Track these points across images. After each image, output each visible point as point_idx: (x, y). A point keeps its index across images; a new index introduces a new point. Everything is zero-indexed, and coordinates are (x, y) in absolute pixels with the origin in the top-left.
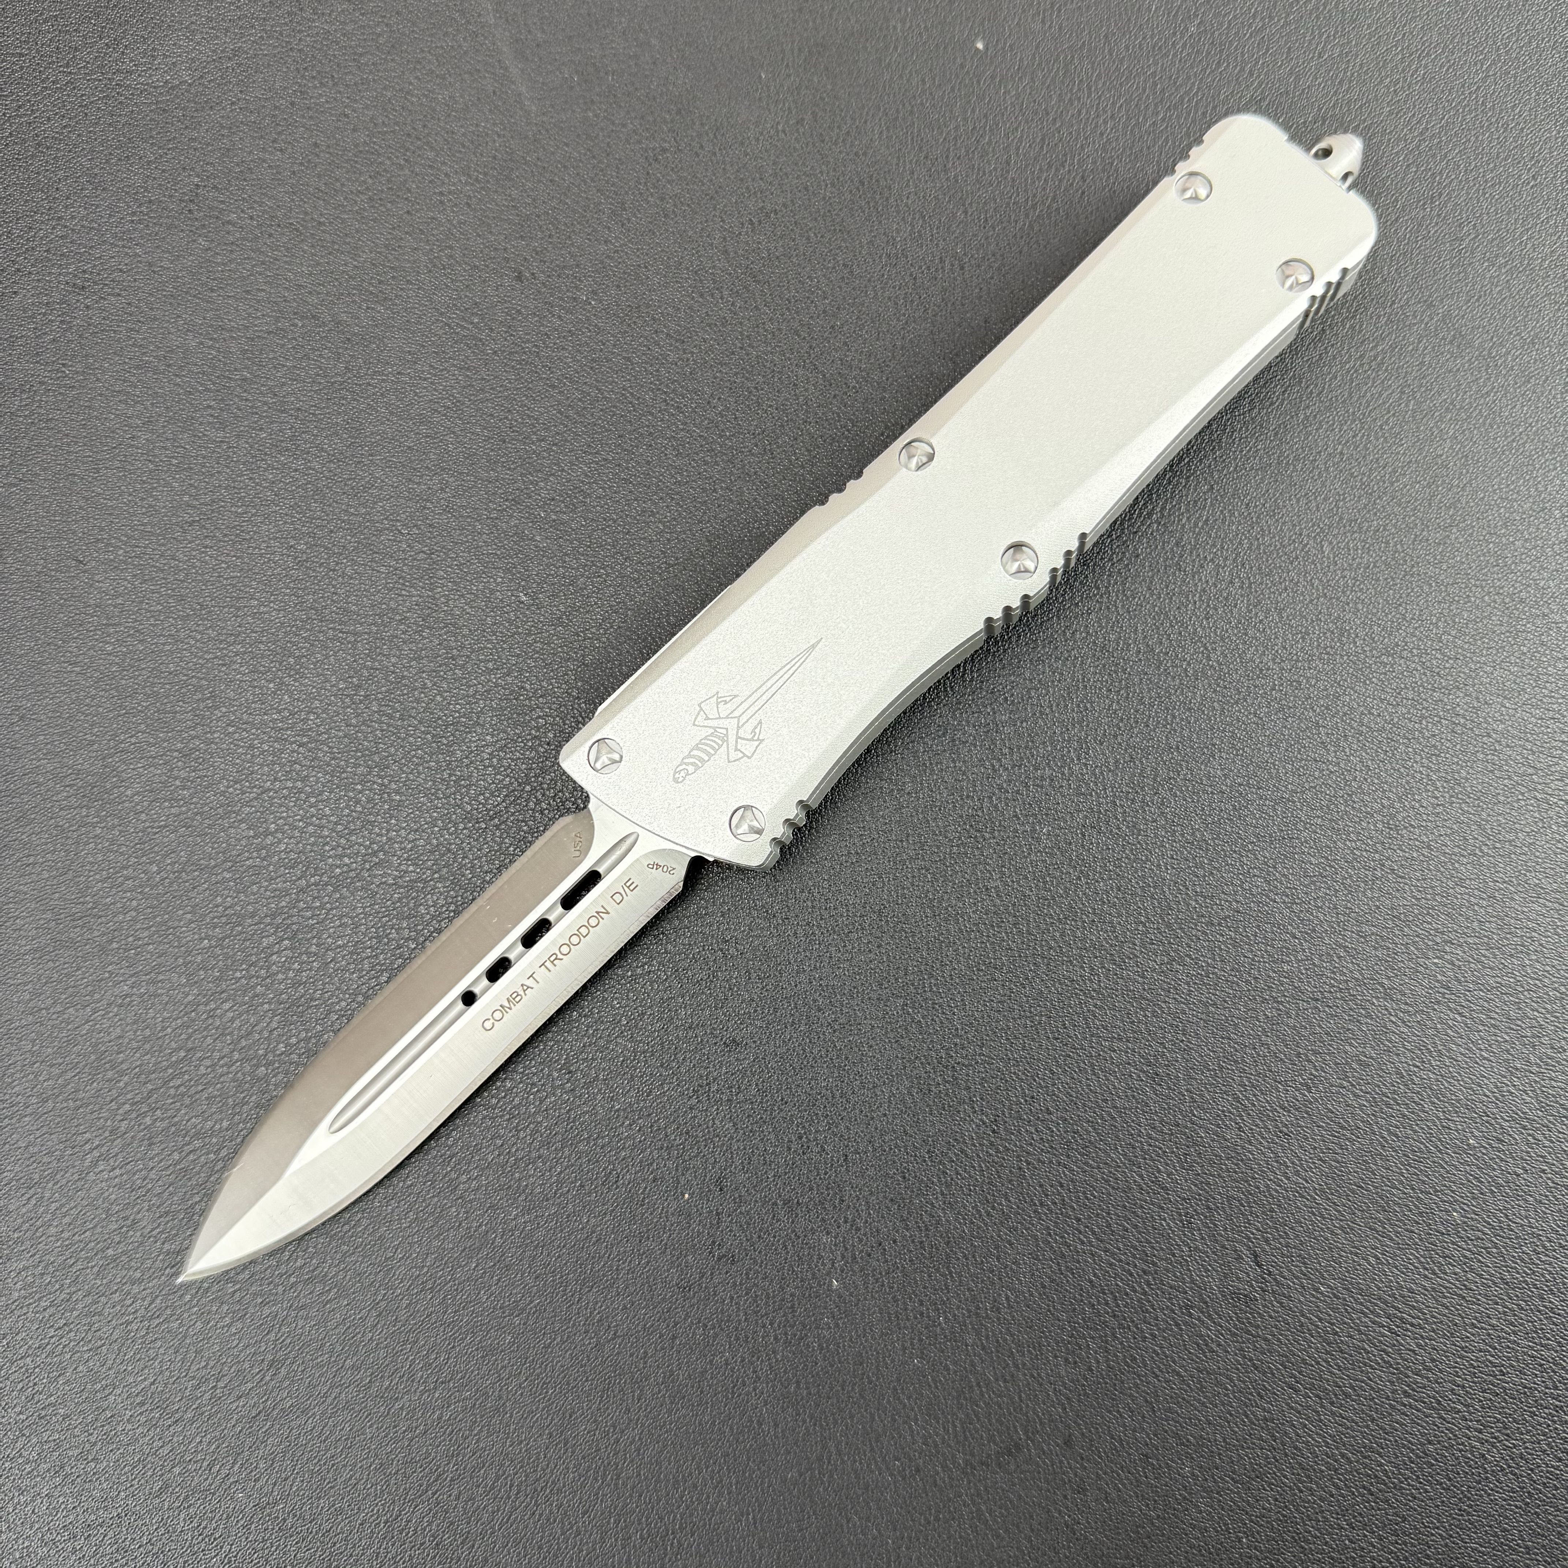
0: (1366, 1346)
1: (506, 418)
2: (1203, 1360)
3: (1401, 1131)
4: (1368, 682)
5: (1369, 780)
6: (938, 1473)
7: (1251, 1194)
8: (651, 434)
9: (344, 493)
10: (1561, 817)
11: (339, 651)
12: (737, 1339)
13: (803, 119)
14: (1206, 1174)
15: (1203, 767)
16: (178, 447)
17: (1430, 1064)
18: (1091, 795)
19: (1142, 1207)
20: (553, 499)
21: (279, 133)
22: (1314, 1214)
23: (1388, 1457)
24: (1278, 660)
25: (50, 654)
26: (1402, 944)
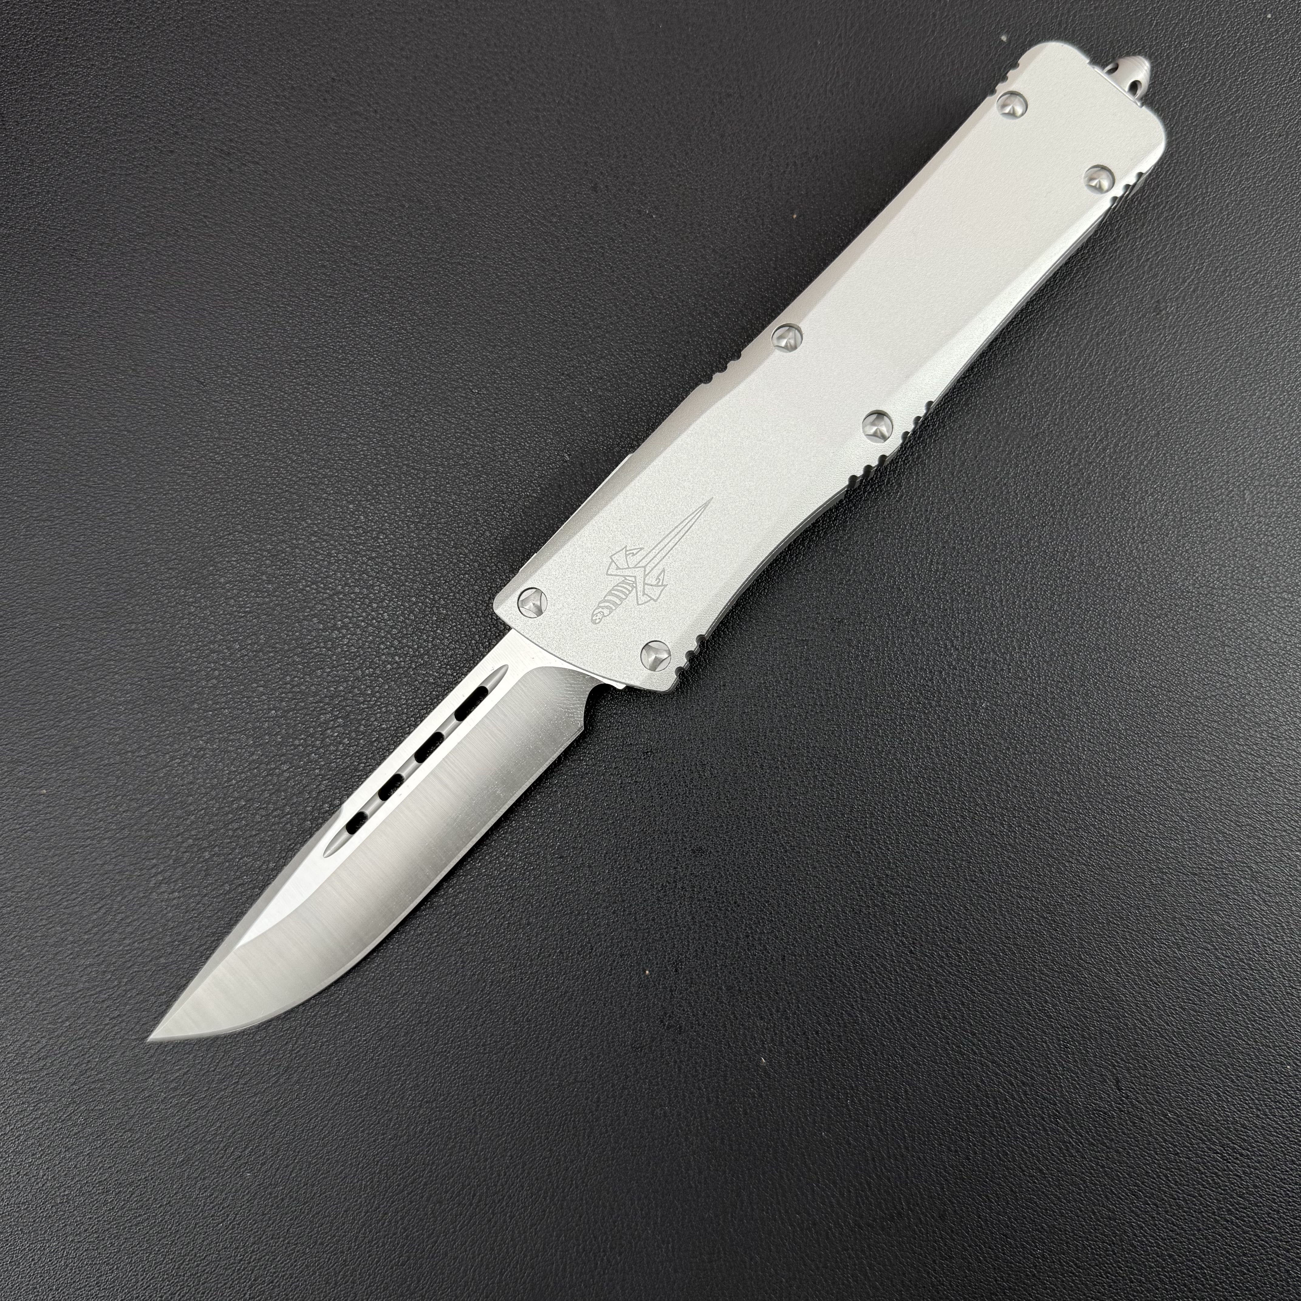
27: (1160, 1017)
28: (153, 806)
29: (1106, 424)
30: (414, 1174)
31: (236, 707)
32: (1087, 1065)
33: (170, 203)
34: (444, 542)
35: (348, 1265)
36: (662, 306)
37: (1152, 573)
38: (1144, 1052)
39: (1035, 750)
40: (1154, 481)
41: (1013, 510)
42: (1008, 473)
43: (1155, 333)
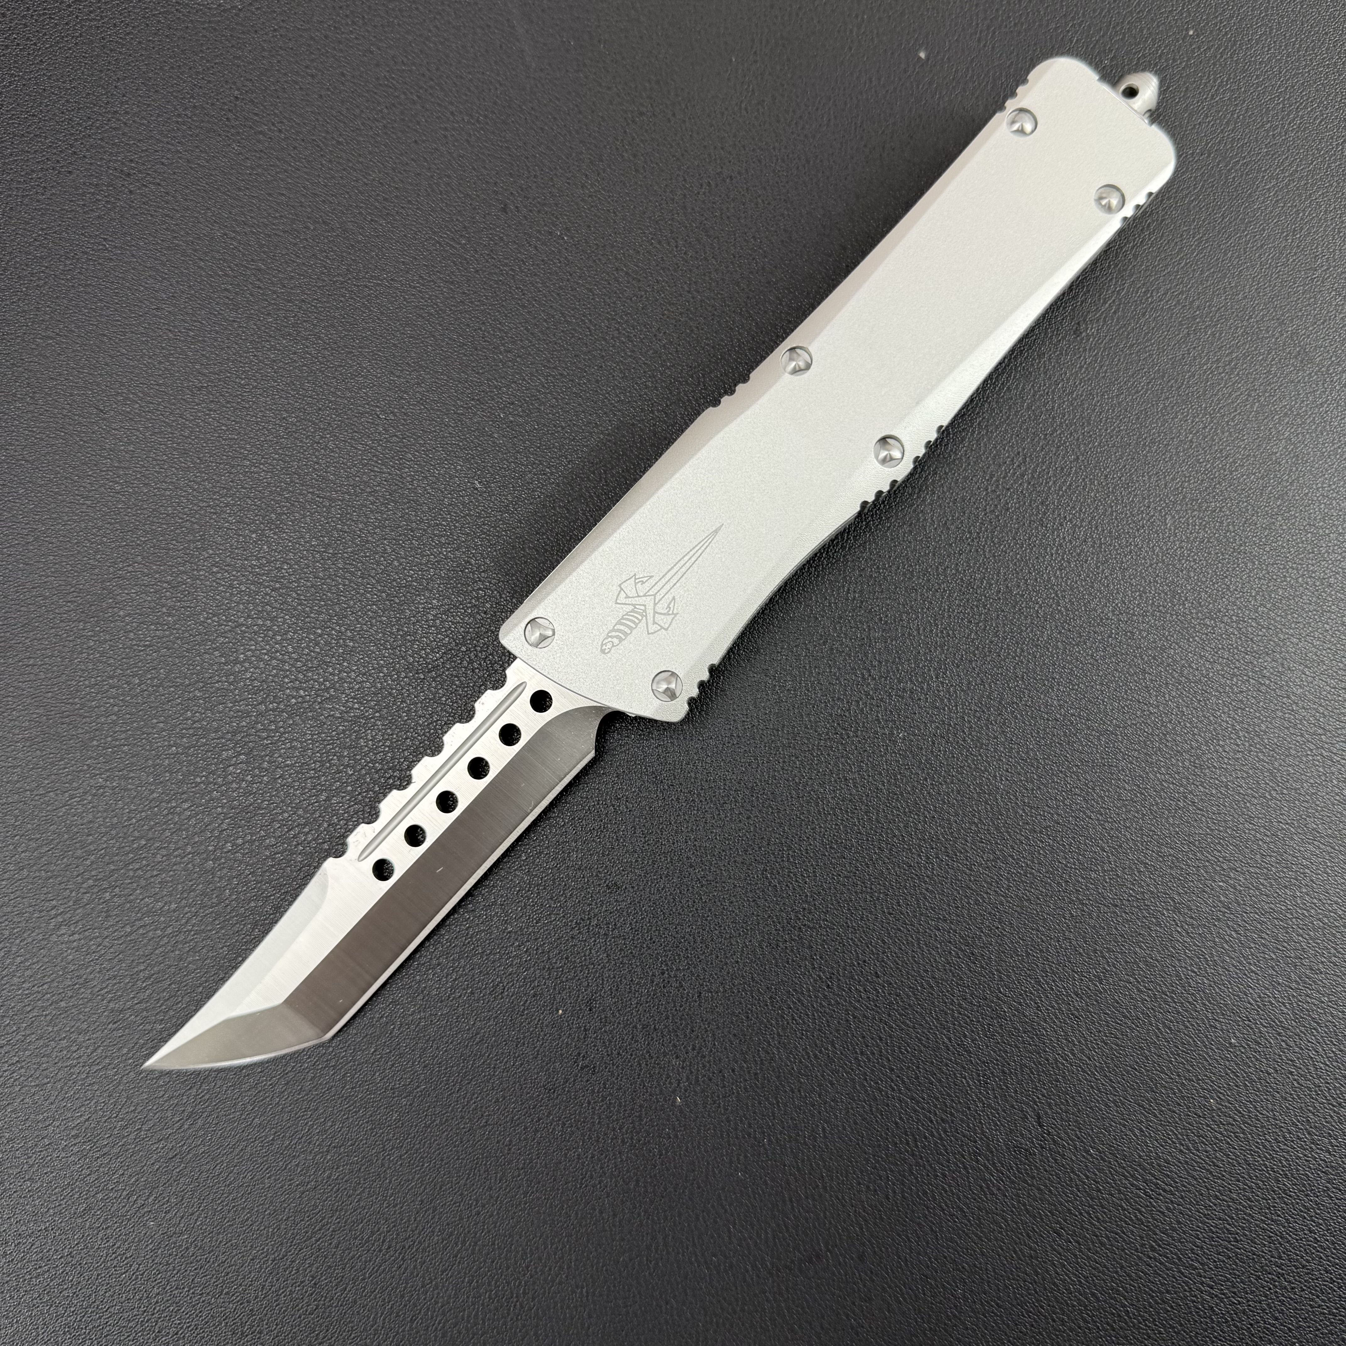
0: (1124, 1204)
1: (480, 329)
2: (984, 1201)
3: (1174, 1026)
4: (1191, 640)
5: (1182, 724)
6: (747, 1271)
7: (1041, 1064)
8: (603, 357)
9: (335, 378)
10: (1341, 774)
11: (315, 512)
12: (590, 1138)
13: (763, 101)
14: (1005, 1043)
15: (1042, 696)
16: (195, 321)
17: (1206, 971)
18: (944, 710)
19: (947, 1065)
20: (513, 404)
21: (312, 61)
22: (1092, 1087)
23: (1131, 1300)
24: (1117, 612)
25: (66, 487)
26: (1194, 867)
27: (1082, 1051)
28: (52, 846)
29: (1024, 449)
30: (322, 1220)
31: (135, 744)
32: (1007, 1101)
33: (69, 225)
34: (351, 572)
35: (255, 1315)
36: (575, 330)
37: (1070, 601)
38: (1065, 1088)
39: (953, 780)
40: (1073, 507)
41: (930, 537)
42: (924, 501)
43: (1075, 355)
